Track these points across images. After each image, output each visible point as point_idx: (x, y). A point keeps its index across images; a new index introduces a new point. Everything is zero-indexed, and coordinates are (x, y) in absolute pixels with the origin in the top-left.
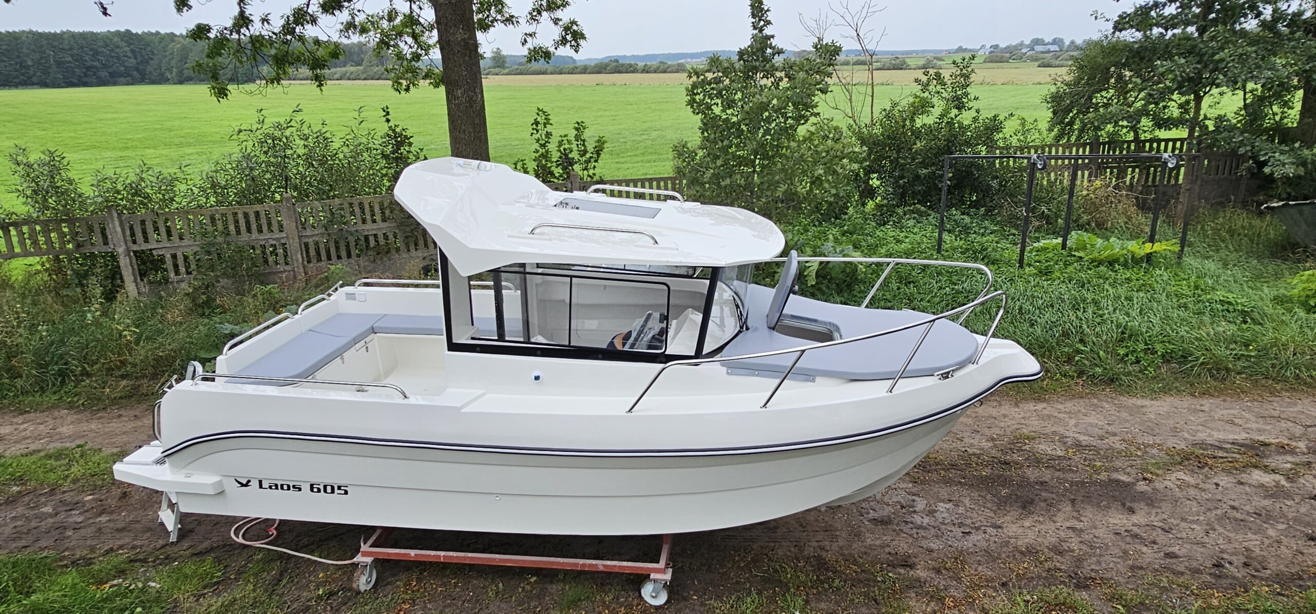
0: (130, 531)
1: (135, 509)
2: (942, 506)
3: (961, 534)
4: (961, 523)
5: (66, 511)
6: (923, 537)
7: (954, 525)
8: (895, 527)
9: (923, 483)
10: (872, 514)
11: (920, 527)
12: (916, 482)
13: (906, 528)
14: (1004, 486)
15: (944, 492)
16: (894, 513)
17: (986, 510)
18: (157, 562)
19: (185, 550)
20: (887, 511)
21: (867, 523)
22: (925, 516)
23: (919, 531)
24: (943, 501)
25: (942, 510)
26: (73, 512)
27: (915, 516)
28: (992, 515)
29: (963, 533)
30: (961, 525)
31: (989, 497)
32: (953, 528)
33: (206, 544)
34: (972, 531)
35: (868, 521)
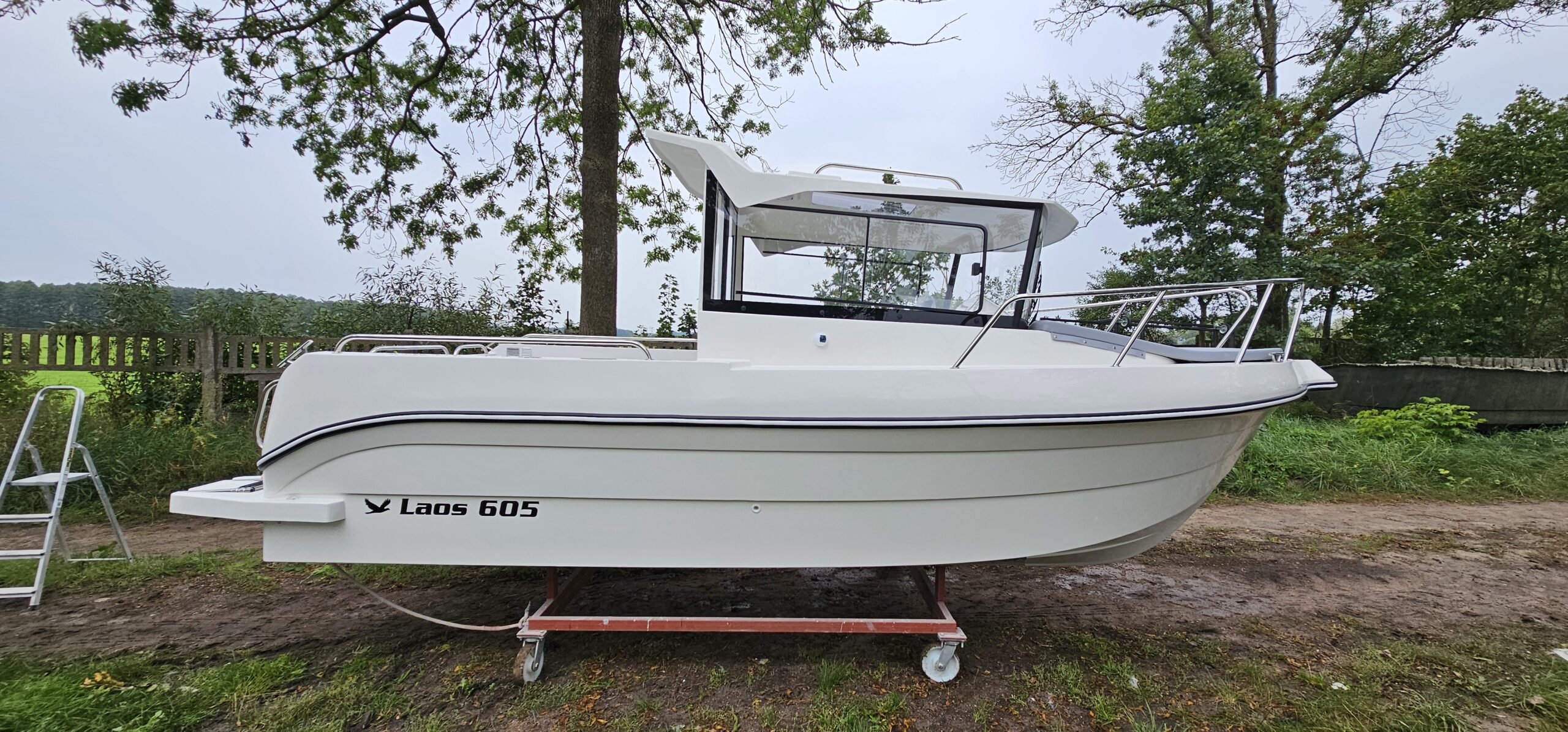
0: (160, 632)
1: (172, 610)
5: (62, 614)
18: (199, 663)
19: (245, 649)
26: (73, 615)
33: (278, 642)
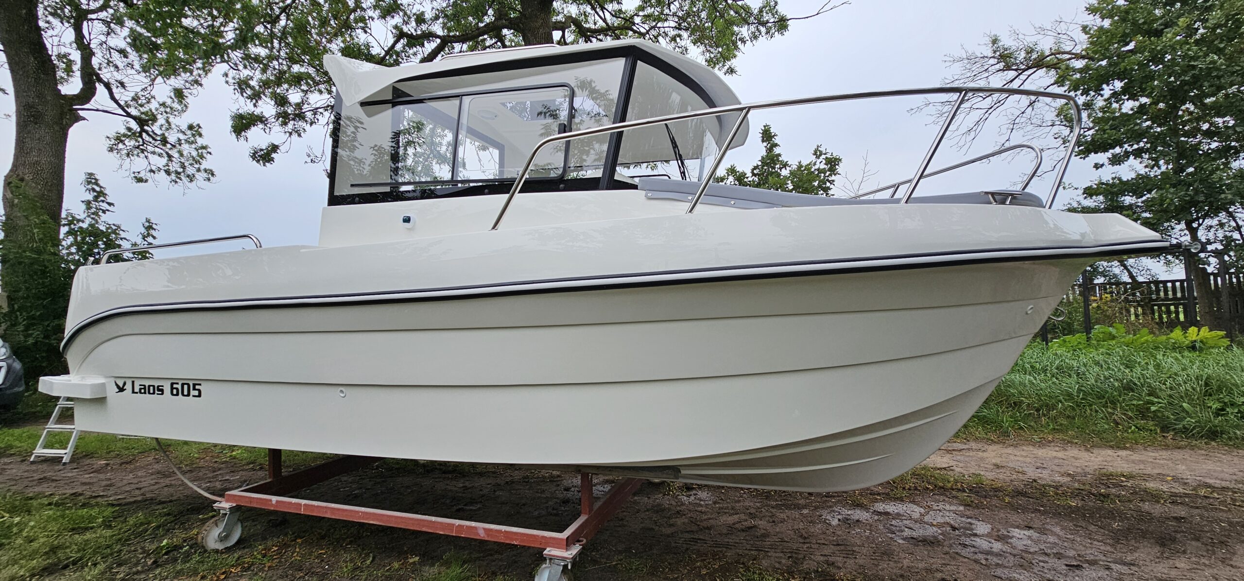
2: (1016, 532)
3: (1064, 567)
4: (1057, 553)
6: (997, 565)
7: (1046, 554)
8: (946, 549)
9: (977, 507)
10: (907, 533)
11: (988, 553)
12: (969, 505)
13: (964, 552)
14: (1114, 519)
15: (1014, 518)
16: (941, 534)
17: (1095, 543)
20: (930, 531)
21: (901, 541)
22: (993, 541)
23: (989, 557)
24: (1018, 527)
25: (1018, 536)
27: (978, 540)
28: (1109, 548)
29: (1067, 565)
30: (1059, 556)
31: (1092, 528)
32: (1046, 559)
34: (1084, 566)
35: (904, 539)
